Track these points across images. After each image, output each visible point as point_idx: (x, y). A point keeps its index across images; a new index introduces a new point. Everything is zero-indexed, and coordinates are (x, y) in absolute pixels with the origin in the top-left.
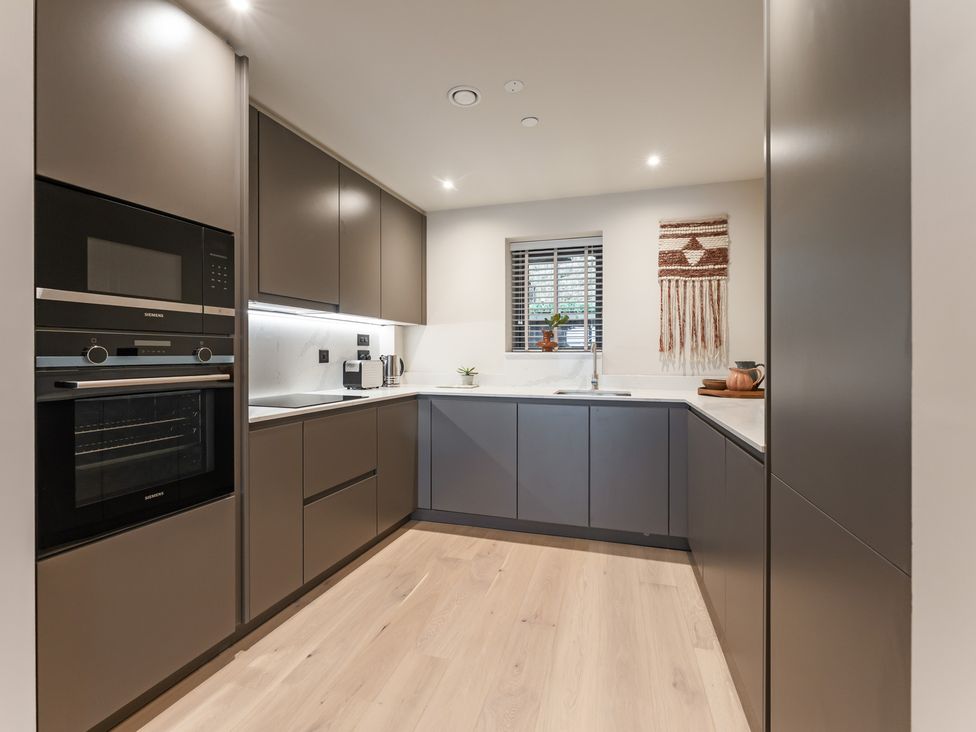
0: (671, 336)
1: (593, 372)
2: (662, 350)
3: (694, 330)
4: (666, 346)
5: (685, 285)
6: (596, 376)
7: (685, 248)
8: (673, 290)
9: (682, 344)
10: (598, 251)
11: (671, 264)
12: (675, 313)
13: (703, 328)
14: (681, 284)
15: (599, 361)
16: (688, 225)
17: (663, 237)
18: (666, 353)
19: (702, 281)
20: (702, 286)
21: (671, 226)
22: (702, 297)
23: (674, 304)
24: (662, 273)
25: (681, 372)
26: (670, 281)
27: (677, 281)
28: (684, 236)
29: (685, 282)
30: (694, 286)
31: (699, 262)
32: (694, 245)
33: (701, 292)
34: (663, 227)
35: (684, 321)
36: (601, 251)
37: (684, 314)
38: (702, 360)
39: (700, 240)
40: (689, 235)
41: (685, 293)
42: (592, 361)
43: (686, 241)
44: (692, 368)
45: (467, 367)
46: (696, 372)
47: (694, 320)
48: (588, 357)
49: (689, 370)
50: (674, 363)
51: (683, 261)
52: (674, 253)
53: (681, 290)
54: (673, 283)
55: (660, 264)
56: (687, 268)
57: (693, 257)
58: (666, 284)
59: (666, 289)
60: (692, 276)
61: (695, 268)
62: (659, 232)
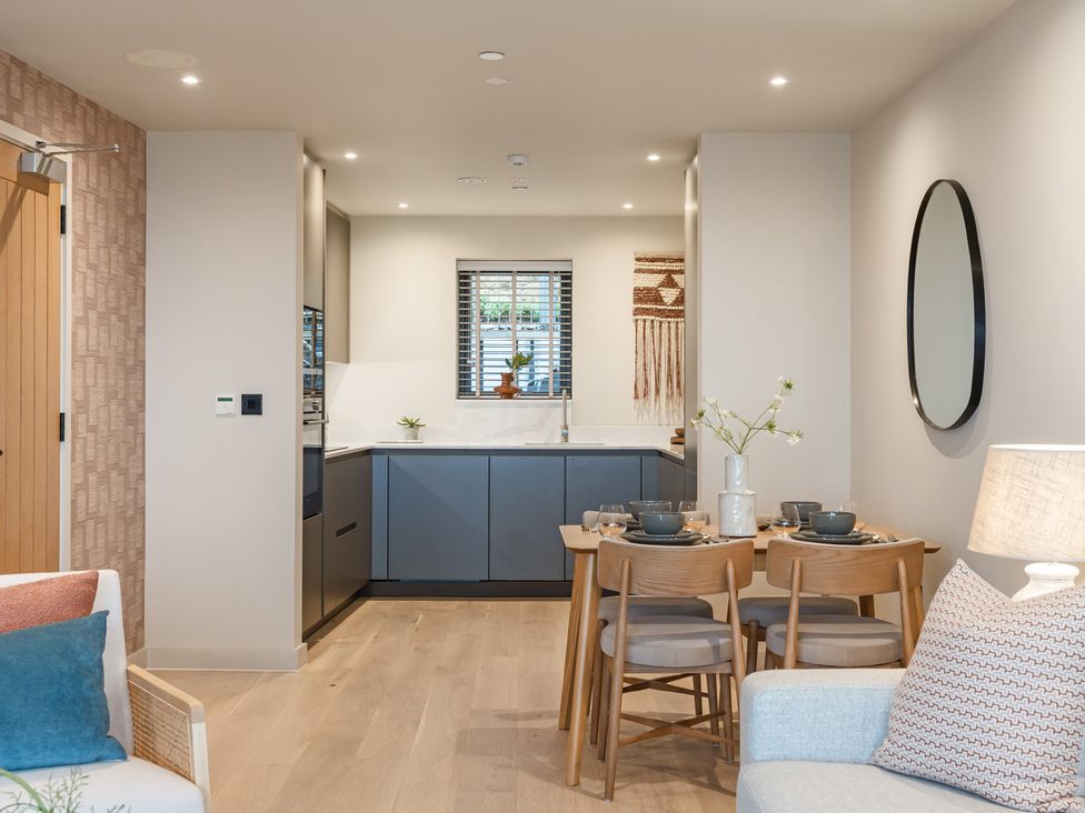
0: (646, 382)
1: (562, 424)
2: (636, 397)
3: (669, 375)
4: (640, 393)
5: (661, 326)
6: (566, 428)
7: (661, 286)
8: (648, 331)
9: (658, 391)
10: (567, 278)
11: (646, 303)
12: (650, 356)
13: (678, 374)
14: (656, 324)
15: (569, 410)
16: (663, 260)
17: (638, 271)
18: (641, 400)
19: (677, 322)
20: (677, 328)
21: (647, 260)
22: (677, 339)
23: (650, 347)
24: (637, 312)
25: (657, 422)
26: (645, 321)
27: (652, 321)
28: (660, 272)
29: (661, 322)
30: (669, 328)
31: (675, 302)
32: (670, 283)
33: (677, 334)
34: (638, 260)
35: (660, 365)
36: (570, 278)
37: (660, 358)
38: (677, 408)
39: (676, 277)
40: (666, 271)
41: (660, 334)
42: (561, 410)
43: (662, 277)
44: (668, 417)
45: (412, 417)
46: (671, 422)
47: (669, 365)
48: (557, 405)
49: (664, 420)
50: (649, 411)
51: (658, 299)
52: (648, 290)
53: (657, 331)
54: (648, 323)
55: (635, 301)
56: (663, 307)
57: (669, 295)
58: (641, 323)
59: (640, 329)
60: (667, 317)
61: (670, 308)
62: (635, 265)
